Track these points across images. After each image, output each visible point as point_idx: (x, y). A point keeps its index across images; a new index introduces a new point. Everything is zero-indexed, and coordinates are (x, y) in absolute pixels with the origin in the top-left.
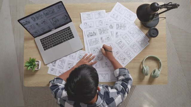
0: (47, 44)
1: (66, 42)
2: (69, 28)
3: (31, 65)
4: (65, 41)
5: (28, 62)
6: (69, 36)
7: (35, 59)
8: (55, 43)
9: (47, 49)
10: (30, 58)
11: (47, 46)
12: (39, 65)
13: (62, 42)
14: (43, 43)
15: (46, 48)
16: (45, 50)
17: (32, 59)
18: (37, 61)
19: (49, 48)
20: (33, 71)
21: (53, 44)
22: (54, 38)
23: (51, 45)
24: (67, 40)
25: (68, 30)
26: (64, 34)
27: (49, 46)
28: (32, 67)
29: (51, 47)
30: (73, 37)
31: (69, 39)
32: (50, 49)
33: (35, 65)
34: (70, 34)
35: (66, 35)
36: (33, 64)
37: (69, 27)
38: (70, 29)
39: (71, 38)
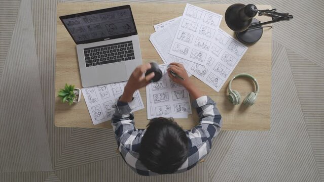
0: (92, 58)
1: (121, 62)
2: (130, 43)
3: (67, 95)
4: (119, 60)
5: (64, 90)
6: (128, 55)
7: (74, 86)
8: (105, 59)
9: (91, 65)
10: (66, 84)
11: (91, 61)
12: (78, 95)
13: (115, 61)
14: (88, 55)
15: (89, 63)
16: (87, 66)
17: (68, 86)
18: (76, 90)
19: (94, 64)
20: (70, 104)
21: (101, 60)
22: (104, 52)
23: (98, 60)
24: (123, 60)
25: (129, 45)
26: (121, 50)
27: (95, 61)
28: (70, 97)
29: (98, 64)
30: (134, 58)
31: (126, 59)
32: (96, 66)
33: (72, 96)
34: (130, 52)
35: (123, 53)
36: (70, 94)
37: (131, 41)
38: (132, 44)
39: (130, 59)
